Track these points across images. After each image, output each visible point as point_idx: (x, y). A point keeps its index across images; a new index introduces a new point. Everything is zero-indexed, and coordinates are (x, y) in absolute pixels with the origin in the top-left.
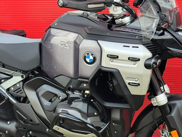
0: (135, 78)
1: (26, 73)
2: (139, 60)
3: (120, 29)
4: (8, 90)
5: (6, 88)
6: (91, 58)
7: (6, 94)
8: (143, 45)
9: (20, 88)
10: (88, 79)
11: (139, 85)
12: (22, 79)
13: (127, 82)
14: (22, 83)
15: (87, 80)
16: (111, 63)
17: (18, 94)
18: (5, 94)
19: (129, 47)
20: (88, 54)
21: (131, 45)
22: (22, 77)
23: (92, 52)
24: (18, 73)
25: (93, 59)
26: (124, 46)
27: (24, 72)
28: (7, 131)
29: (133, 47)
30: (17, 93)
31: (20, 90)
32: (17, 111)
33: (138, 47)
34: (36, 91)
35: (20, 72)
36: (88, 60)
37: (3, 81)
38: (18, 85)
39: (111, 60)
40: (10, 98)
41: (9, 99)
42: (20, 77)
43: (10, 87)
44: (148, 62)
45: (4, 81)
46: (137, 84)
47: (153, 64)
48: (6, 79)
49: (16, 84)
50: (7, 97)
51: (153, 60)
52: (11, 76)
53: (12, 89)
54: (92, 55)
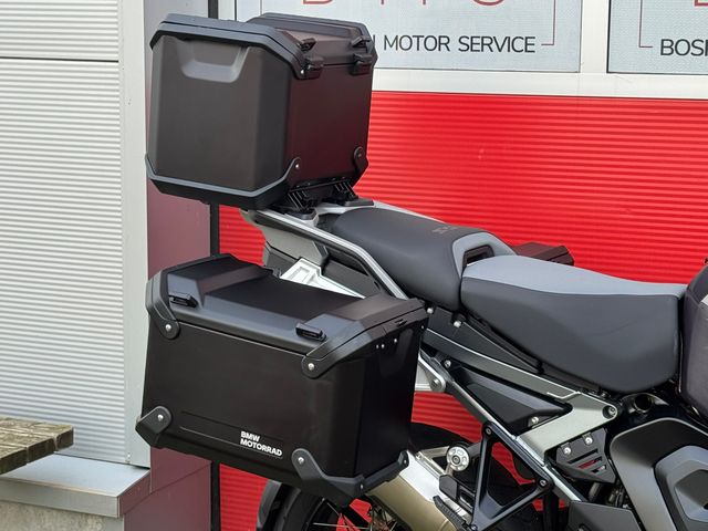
4: (551, 454)
7: (545, 468)
9: (596, 451)
12: (605, 420)
14: (603, 432)
17: (585, 470)
18: (540, 467)
22: (606, 411)
24: (592, 397)
27: (613, 395)
30: (583, 466)
31: (595, 455)
32: (581, 530)
34: (654, 466)
35: (599, 394)
37: (535, 420)
38: (589, 440)
40: (558, 482)
41: (552, 485)
42: (601, 413)
43: (558, 446)
45: (540, 423)
48: (548, 416)
49: (581, 436)
50: (548, 479)
52: (565, 408)
53: (568, 451)
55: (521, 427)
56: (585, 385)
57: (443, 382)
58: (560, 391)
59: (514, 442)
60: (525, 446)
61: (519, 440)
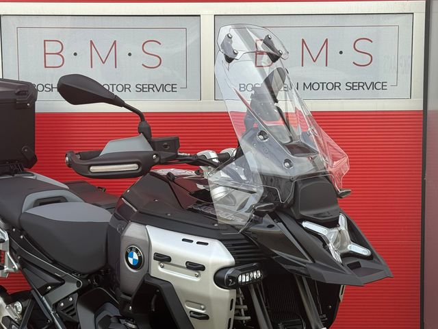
0: (201, 304)
1: (87, 278)
2: (203, 268)
3: (200, 207)
4: (56, 306)
5: (54, 302)
6: (136, 256)
8: (220, 240)
9: (72, 305)
10: (130, 296)
11: (206, 317)
12: (77, 288)
13: (186, 309)
14: (76, 295)
15: (130, 298)
16: (160, 268)
17: (69, 316)
18: (49, 313)
19: (192, 241)
20: (131, 249)
21: (196, 239)
22: (78, 284)
23: (136, 246)
24: (73, 276)
25: (137, 258)
26: (183, 240)
29: (198, 243)
30: (68, 313)
31: (72, 308)
33: (207, 244)
35: (77, 275)
36: (131, 260)
37: (49, 288)
38: (71, 299)
39: (161, 264)
40: (56, 320)
41: (54, 323)
42: (75, 285)
43: (59, 302)
44: (220, 275)
46: (203, 316)
47: (228, 280)
48: (55, 286)
49: (68, 297)
50: (51, 319)
51: (229, 272)
52: (62, 282)
53: (62, 304)
54: (137, 251)
55: (44, 291)
56: (72, 272)
57: (17, 267)
58: (60, 272)
59: (41, 300)
60: (45, 301)
61: (44, 298)
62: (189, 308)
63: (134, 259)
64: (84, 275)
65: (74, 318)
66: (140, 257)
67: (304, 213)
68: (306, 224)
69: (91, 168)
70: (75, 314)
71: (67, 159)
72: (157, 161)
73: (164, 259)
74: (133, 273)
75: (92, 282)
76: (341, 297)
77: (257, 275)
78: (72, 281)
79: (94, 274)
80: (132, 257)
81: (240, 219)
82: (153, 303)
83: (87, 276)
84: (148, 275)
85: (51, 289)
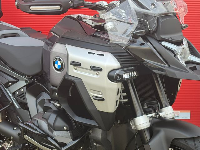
0: (100, 92)
1: (31, 78)
2: (101, 70)
3: (98, 34)
4: (14, 94)
5: (13, 91)
6: (59, 63)
7: (12, 98)
8: (111, 53)
9: (23, 93)
10: (56, 87)
11: (103, 99)
12: (25, 84)
14: (25, 88)
15: (56, 89)
16: (74, 70)
17: (22, 99)
18: (10, 98)
19: (94, 54)
20: (56, 59)
21: (96, 52)
23: (59, 57)
24: (23, 77)
25: (60, 65)
26: (89, 53)
28: (12, 137)
29: (98, 54)
30: (21, 98)
31: (23, 95)
32: (18, 116)
33: (103, 55)
34: (36, 98)
35: (25, 76)
36: (56, 66)
37: (10, 84)
38: (22, 90)
39: (75, 67)
40: (14, 102)
41: (13, 104)
42: (25, 82)
43: (16, 91)
44: (111, 74)
46: (101, 98)
47: (116, 77)
48: (13, 83)
49: (21, 89)
50: (11, 101)
51: (117, 72)
52: (17, 80)
53: (17, 93)
54: (60, 60)
55: (7, 86)
56: (23, 74)
58: (16, 75)
59: (6, 90)
60: (8, 91)
61: (7, 90)
62: (91, 94)
63: (58, 65)
64: (29, 76)
65: (24, 101)
66: (62, 64)
67: (163, 37)
68: (164, 43)
69: (31, 7)
70: (25, 98)
71: (16, 3)
72: (72, 5)
73: (77, 64)
74: (58, 73)
75: (34, 80)
76: (179, 88)
77: (134, 74)
78: (22, 80)
79: (35, 76)
80: (57, 64)
81: (124, 40)
82: (70, 92)
83: (31, 77)
84: (67, 74)
85: (11, 85)
